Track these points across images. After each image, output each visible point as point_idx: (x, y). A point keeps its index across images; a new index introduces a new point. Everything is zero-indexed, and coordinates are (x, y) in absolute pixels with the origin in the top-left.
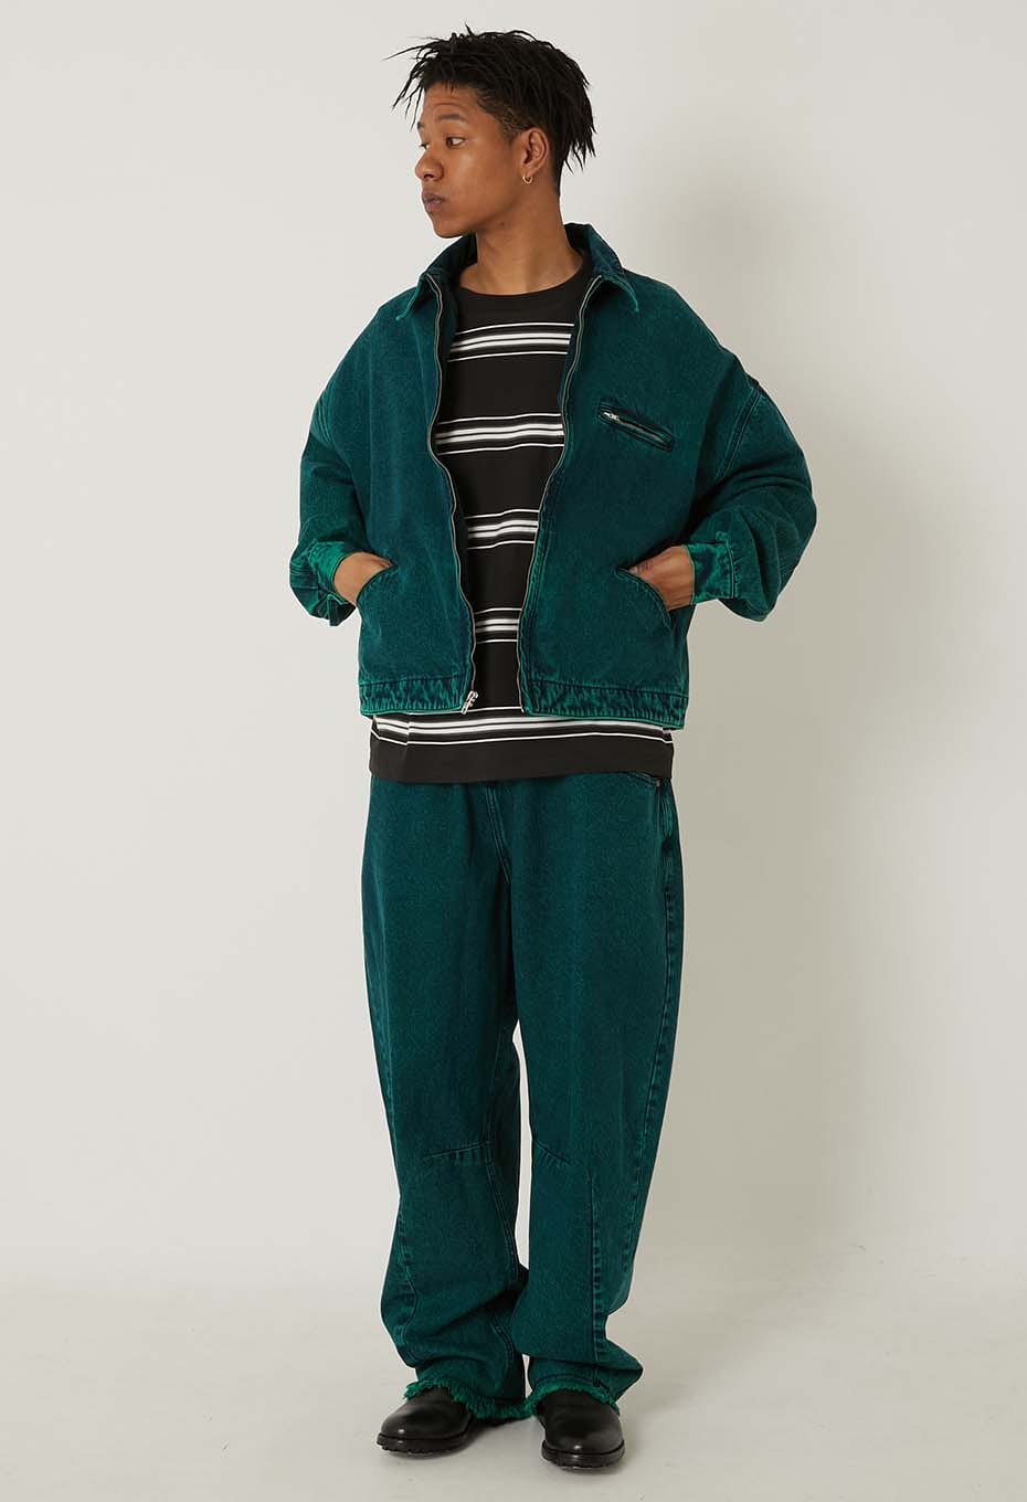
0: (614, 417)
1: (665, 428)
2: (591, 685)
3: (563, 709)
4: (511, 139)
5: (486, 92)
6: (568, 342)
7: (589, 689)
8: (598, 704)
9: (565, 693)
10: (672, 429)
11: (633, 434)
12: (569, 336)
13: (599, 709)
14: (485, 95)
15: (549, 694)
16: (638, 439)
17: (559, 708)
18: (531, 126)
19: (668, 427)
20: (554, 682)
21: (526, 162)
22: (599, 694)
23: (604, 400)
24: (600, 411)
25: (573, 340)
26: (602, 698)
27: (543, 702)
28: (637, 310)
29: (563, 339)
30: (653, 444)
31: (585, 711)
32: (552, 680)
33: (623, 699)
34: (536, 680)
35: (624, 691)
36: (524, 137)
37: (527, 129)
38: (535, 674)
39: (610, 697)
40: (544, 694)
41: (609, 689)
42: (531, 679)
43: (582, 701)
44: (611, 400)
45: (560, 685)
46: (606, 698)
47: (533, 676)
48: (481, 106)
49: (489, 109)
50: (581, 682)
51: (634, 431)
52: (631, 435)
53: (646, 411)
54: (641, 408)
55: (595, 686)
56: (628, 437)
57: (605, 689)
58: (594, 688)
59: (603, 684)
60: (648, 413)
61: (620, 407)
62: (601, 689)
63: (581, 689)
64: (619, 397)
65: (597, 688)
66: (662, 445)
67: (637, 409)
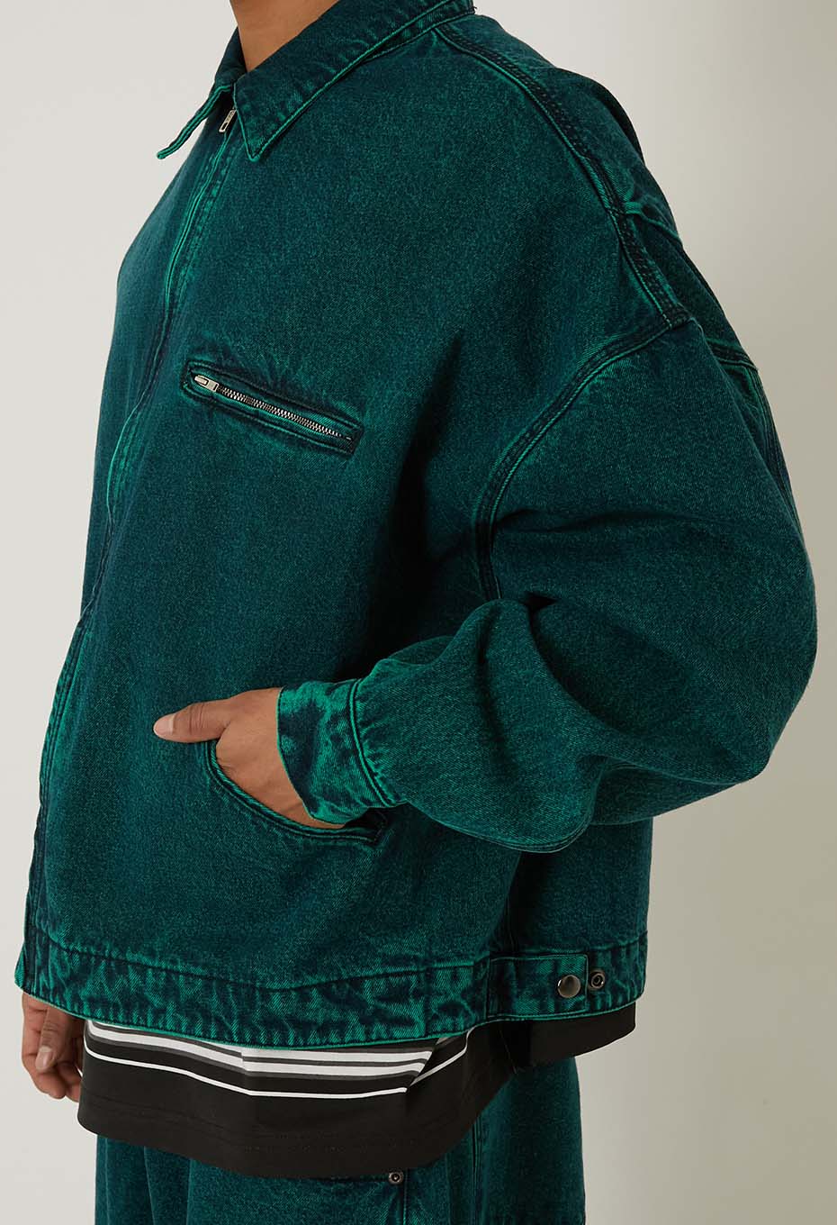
0: (216, 386)
2: (145, 960)
3: (76, 998)
7: (141, 969)
10: (360, 407)
13: (160, 1012)
17: (68, 995)
19: (350, 403)
22: (161, 983)
24: (188, 370)
26: (169, 991)
31: (128, 1015)
33: (214, 1001)
35: (223, 982)
39: (186, 993)
41: (187, 974)
43: (124, 991)
45: (71, 953)
46: (177, 991)
51: (257, 414)
52: (246, 421)
53: (295, 370)
54: (282, 364)
55: (156, 964)
56: (237, 425)
57: (178, 973)
58: (153, 968)
59: (174, 962)
60: (300, 375)
61: (229, 363)
62: (168, 971)
63: (122, 966)
64: (230, 344)
65: (160, 969)
66: (331, 442)
67: (272, 369)
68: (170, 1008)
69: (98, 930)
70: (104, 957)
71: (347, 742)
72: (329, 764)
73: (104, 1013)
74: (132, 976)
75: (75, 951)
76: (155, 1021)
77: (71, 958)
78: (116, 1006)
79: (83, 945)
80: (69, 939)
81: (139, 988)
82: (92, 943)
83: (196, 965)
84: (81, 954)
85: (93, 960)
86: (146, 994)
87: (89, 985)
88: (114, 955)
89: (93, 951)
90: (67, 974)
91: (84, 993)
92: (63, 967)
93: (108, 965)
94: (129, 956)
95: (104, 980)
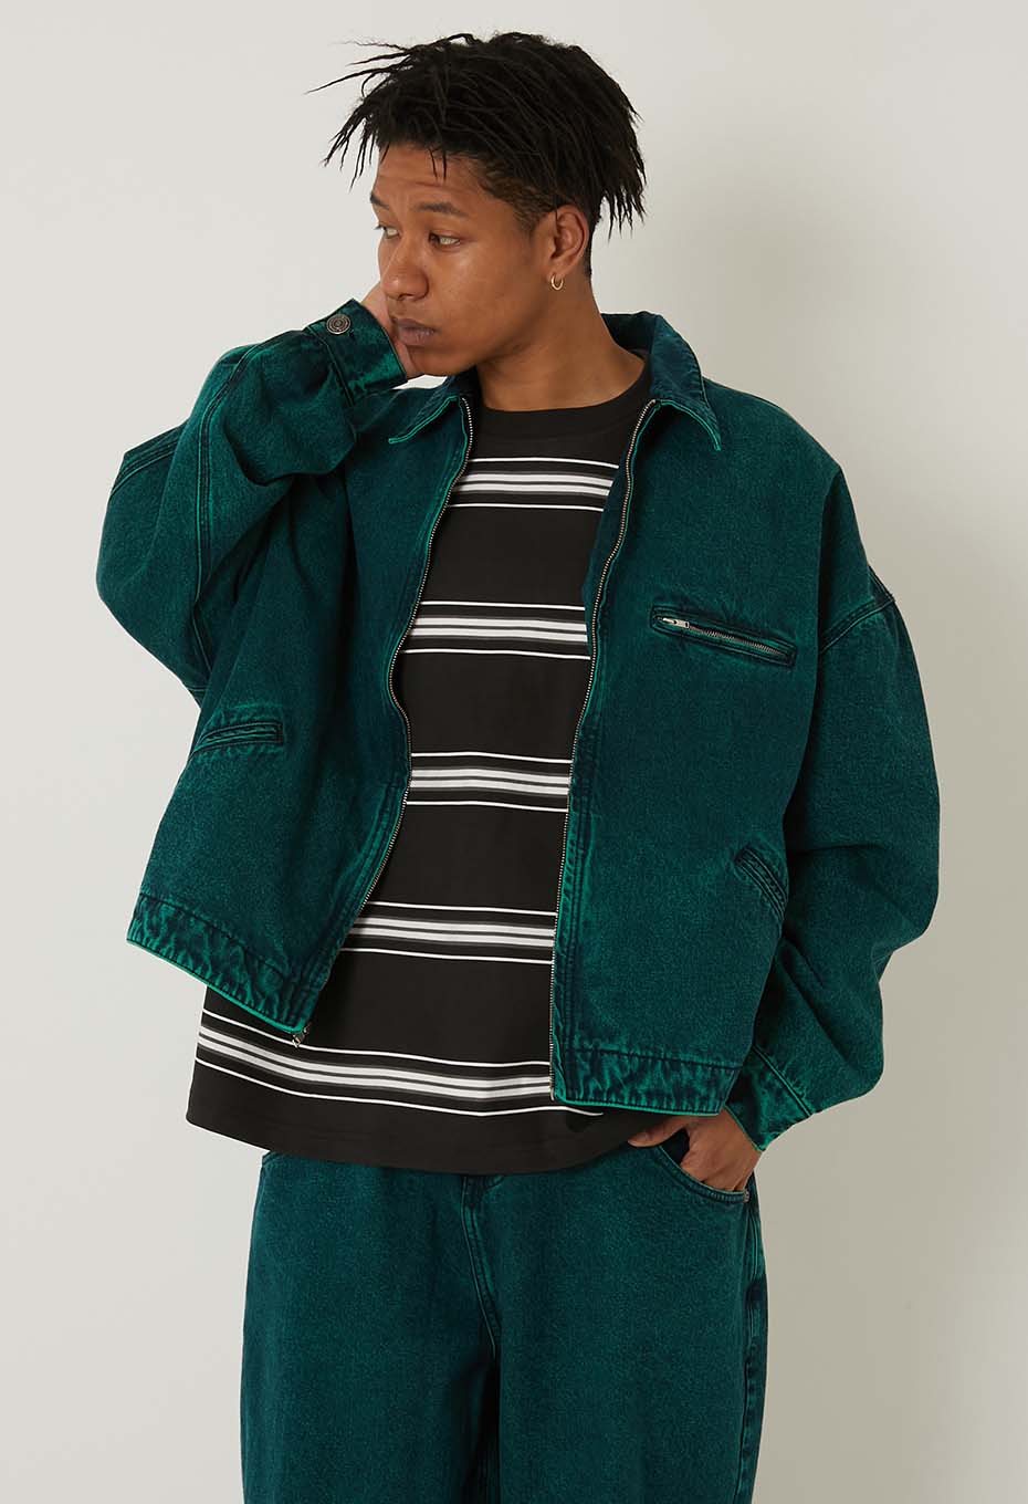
0: (681, 624)
1: (779, 633)
2: (696, 1059)
3: (634, 1094)
4: (530, 229)
5: (491, 164)
6: (606, 493)
7: (692, 1066)
8: (703, 1091)
9: (643, 1069)
10: (791, 633)
11: (718, 647)
12: (609, 483)
13: (705, 1099)
14: (493, 169)
15: (606, 1072)
16: (728, 652)
18: (561, 203)
19: (783, 630)
20: (619, 1053)
21: (555, 256)
22: (708, 1076)
23: (661, 598)
24: (656, 614)
25: (618, 490)
27: (593, 1084)
28: (719, 449)
29: (600, 487)
30: (758, 659)
32: (615, 1048)
34: (583, 1050)
36: (551, 218)
37: (553, 209)
38: (581, 1040)
40: (596, 1071)
41: (725, 1068)
42: (571, 1049)
43: (678, 1083)
44: (674, 598)
45: (631, 1056)
47: (576, 1044)
48: (485, 188)
49: (498, 192)
50: (676, 1053)
51: (721, 642)
52: (713, 648)
53: (741, 609)
54: (732, 606)
55: (705, 1062)
56: (708, 651)
57: (720, 1067)
58: (702, 1064)
59: (718, 1059)
60: (746, 612)
61: (691, 607)
62: (714, 1067)
63: (675, 1064)
64: (687, 594)
65: (708, 1065)
66: (775, 658)
67: (723, 608)
68: (713, 1095)
69: (649, 1038)
70: (660, 1059)
71: (778, 1084)
72: (770, 1104)
73: (659, 1102)
74: (685, 1071)
75: (635, 1055)
76: (701, 1106)
77: (630, 1061)
78: (669, 1097)
79: (641, 1050)
80: (629, 1046)
81: (690, 1081)
82: (647, 1048)
83: (733, 1060)
84: (640, 1057)
85: (650, 1061)
86: (695, 1085)
87: (648, 1081)
88: (669, 1056)
89: (651, 1054)
90: (626, 1075)
91: (642, 1088)
92: (623, 1068)
93: (663, 1065)
94: (682, 1057)
95: (661, 1075)
